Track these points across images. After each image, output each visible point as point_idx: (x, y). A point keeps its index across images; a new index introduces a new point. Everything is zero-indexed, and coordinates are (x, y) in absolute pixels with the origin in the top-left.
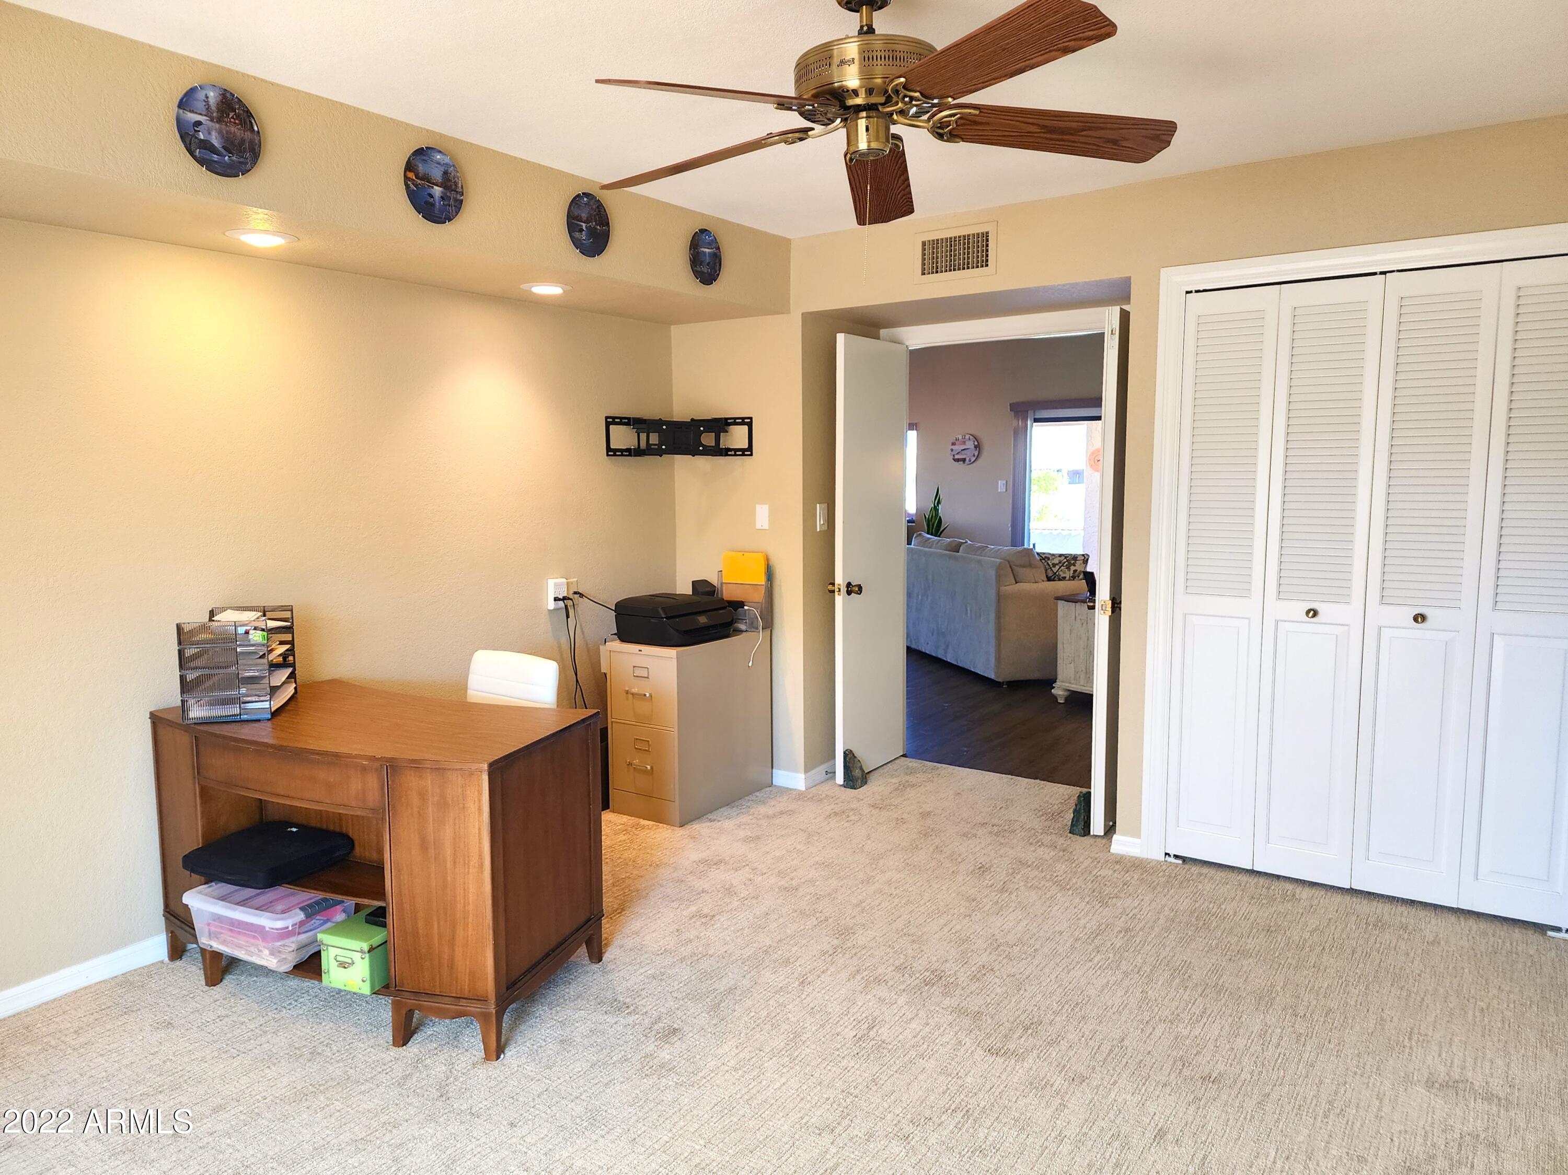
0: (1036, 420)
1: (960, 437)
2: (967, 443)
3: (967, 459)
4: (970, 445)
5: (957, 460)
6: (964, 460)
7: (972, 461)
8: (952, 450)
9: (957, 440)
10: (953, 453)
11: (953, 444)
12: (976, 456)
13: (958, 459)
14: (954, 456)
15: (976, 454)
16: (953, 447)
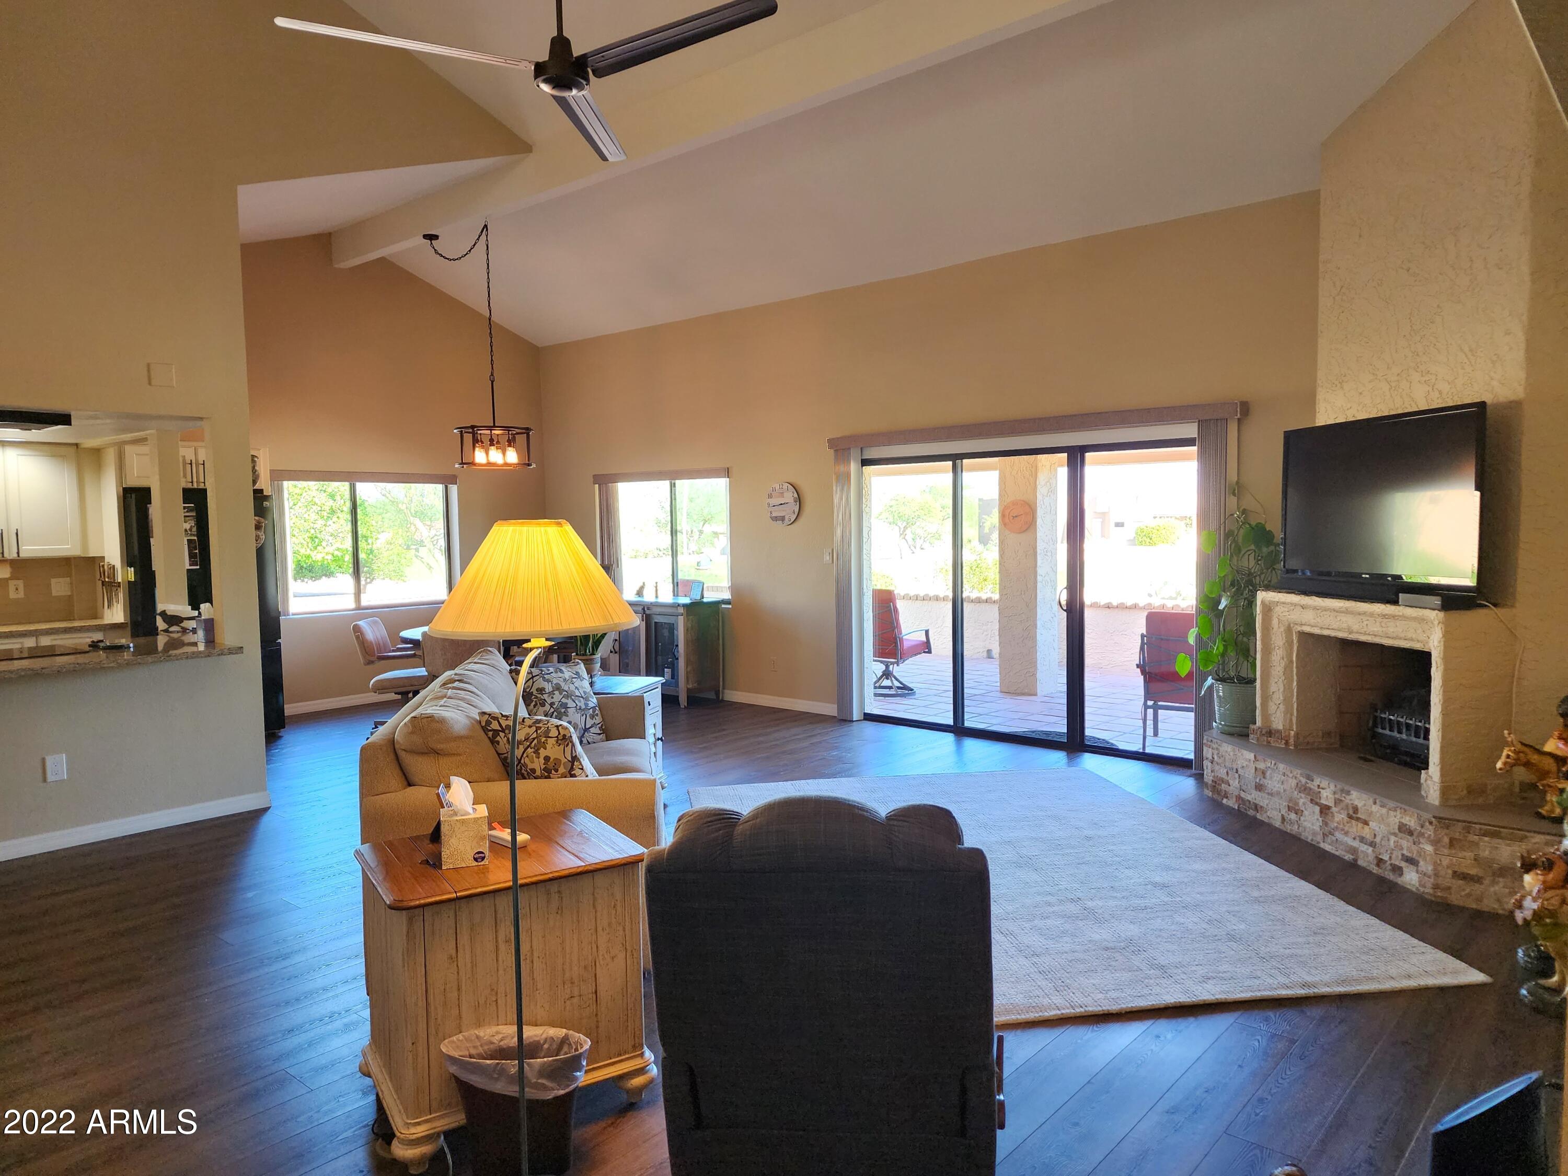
0: (865, 462)
1: (777, 487)
2: (785, 494)
3: (787, 518)
4: (790, 496)
5: (775, 519)
6: (782, 519)
7: (792, 520)
8: (769, 504)
9: (774, 490)
10: (770, 509)
11: (770, 496)
12: (796, 514)
13: (776, 517)
14: (771, 512)
15: (797, 511)
16: (770, 500)
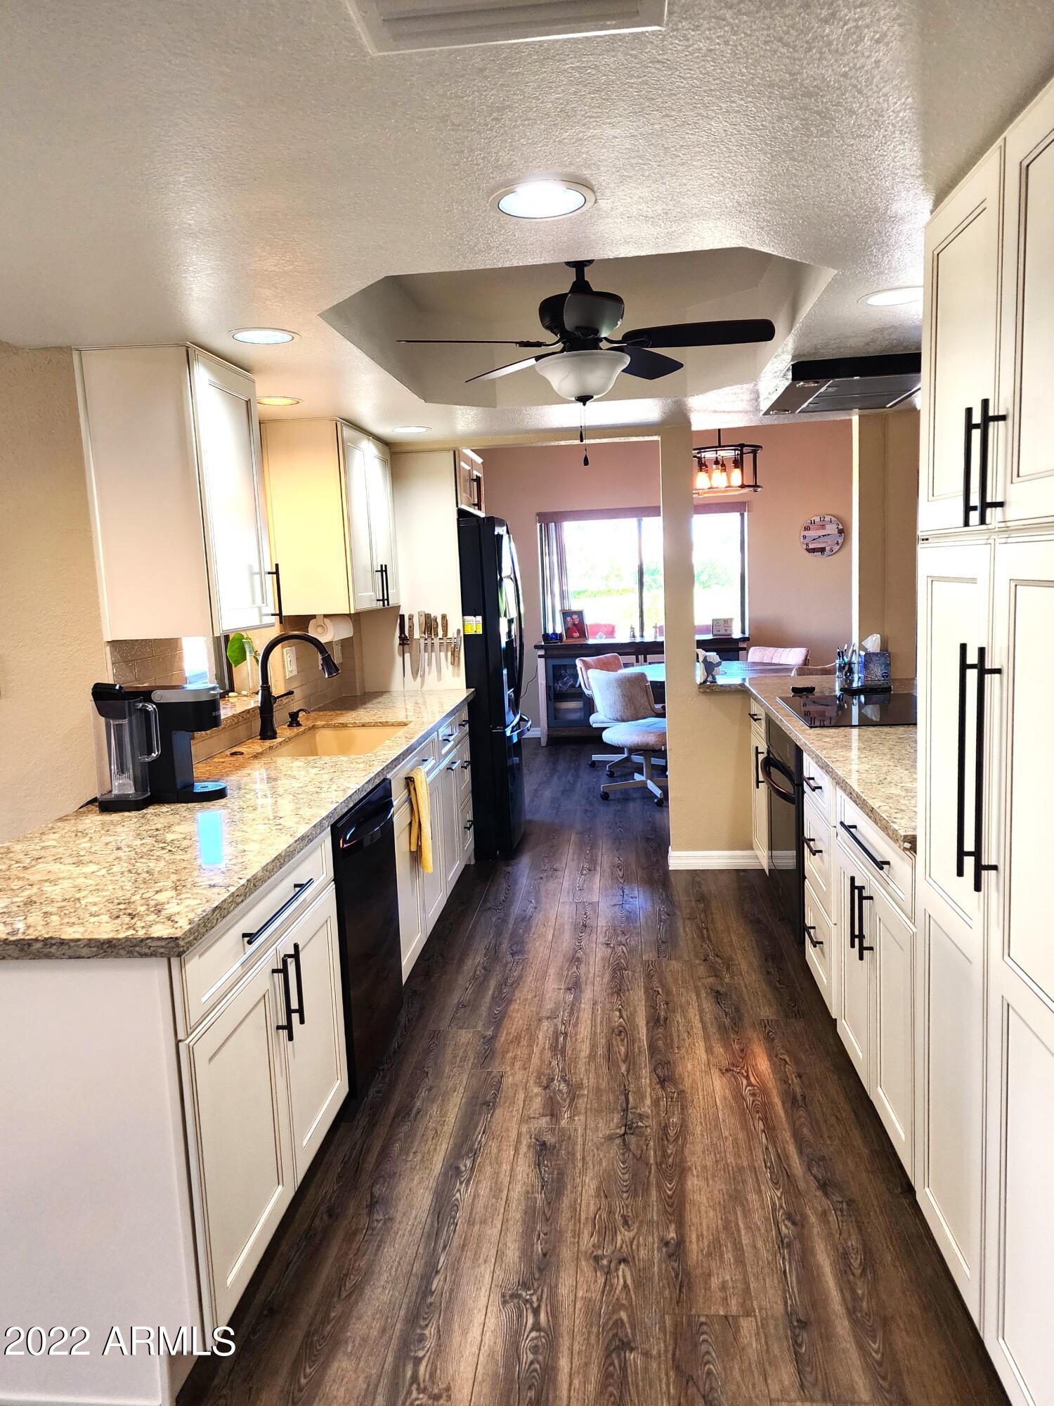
1: (817, 519)
2: (826, 526)
5: (813, 551)
6: (820, 550)
8: (805, 537)
9: (812, 522)
10: (806, 541)
11: (807, 529)
14: (807, 545)
16: (806, 533)
